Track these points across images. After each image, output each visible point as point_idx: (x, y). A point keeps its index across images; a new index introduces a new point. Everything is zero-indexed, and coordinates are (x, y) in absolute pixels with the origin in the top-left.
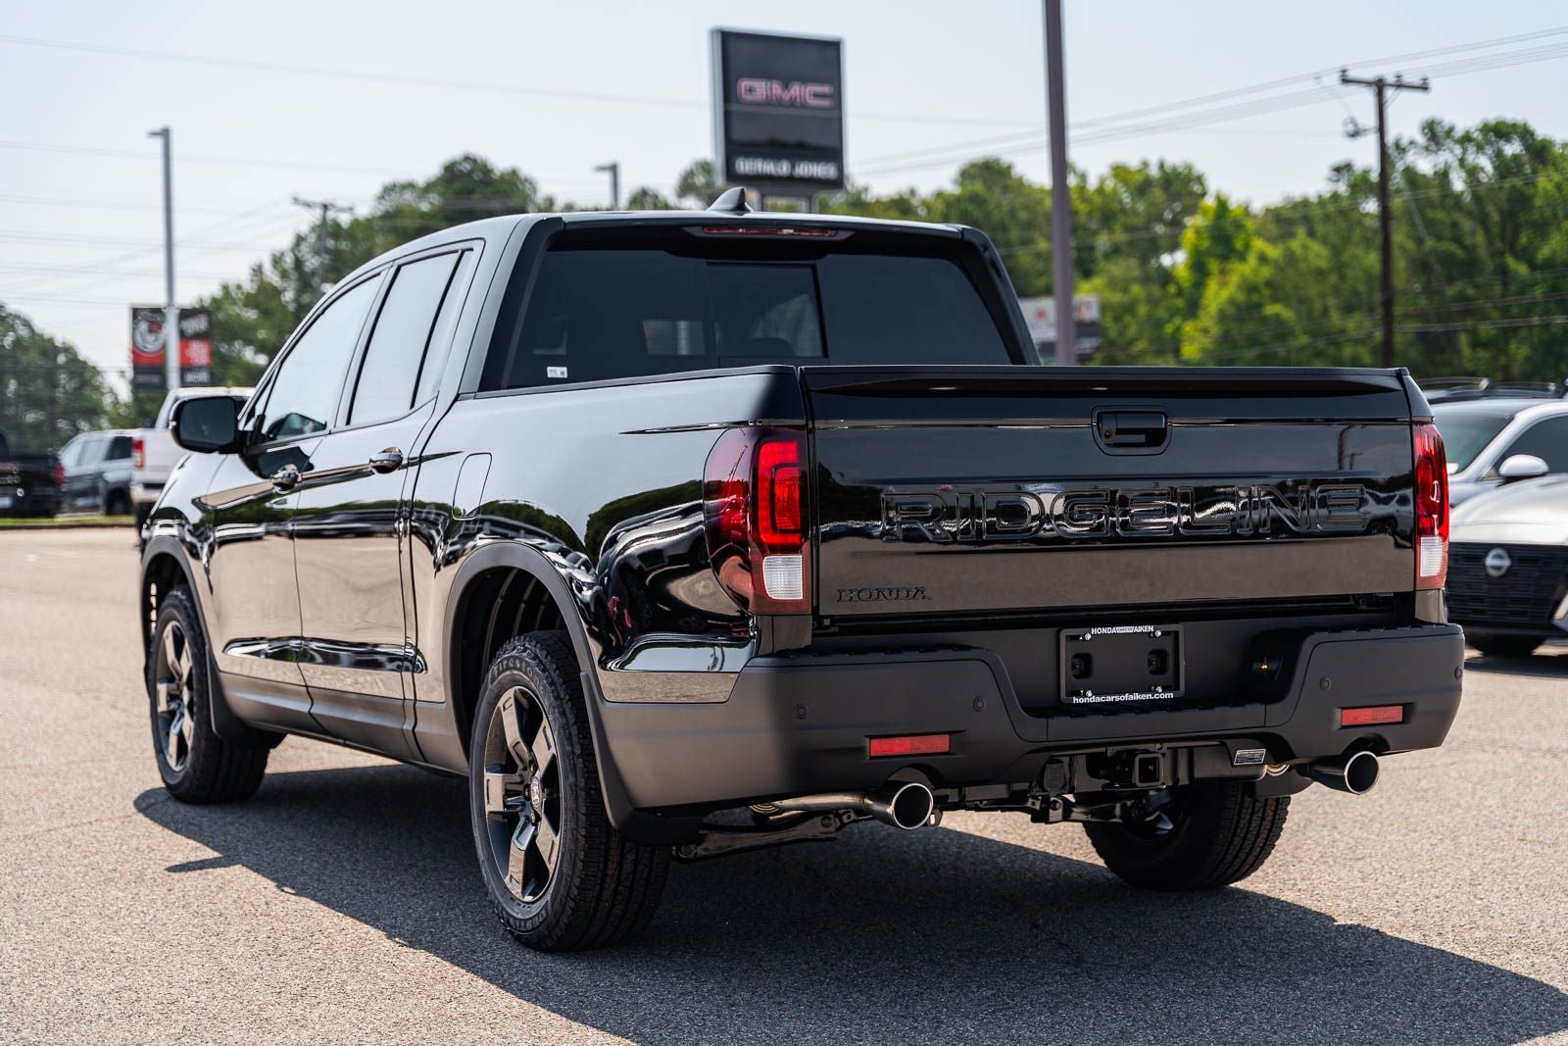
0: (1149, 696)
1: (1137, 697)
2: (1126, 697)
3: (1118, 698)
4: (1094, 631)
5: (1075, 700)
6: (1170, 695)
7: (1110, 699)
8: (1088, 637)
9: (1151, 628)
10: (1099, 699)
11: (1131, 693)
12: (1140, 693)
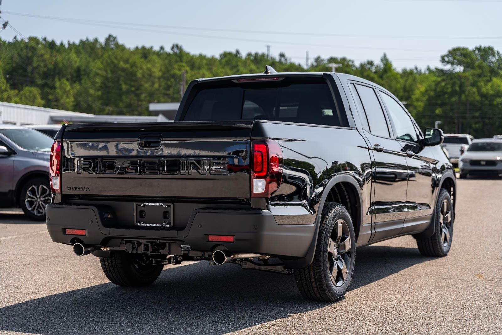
0: (161, 225)
1: (157, 225)
2: (154, 225)
3: (152, 225)
4: (145, 204)
5: (139, 224)
6: (168, 226)
7: (149, 225)
8: (142, 205)
9: (162, 204)
10: (146, 225)
11: (156, 224)
12: (159, 224)
